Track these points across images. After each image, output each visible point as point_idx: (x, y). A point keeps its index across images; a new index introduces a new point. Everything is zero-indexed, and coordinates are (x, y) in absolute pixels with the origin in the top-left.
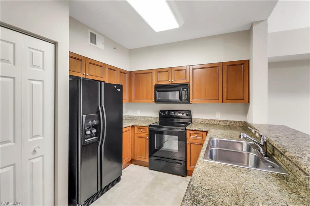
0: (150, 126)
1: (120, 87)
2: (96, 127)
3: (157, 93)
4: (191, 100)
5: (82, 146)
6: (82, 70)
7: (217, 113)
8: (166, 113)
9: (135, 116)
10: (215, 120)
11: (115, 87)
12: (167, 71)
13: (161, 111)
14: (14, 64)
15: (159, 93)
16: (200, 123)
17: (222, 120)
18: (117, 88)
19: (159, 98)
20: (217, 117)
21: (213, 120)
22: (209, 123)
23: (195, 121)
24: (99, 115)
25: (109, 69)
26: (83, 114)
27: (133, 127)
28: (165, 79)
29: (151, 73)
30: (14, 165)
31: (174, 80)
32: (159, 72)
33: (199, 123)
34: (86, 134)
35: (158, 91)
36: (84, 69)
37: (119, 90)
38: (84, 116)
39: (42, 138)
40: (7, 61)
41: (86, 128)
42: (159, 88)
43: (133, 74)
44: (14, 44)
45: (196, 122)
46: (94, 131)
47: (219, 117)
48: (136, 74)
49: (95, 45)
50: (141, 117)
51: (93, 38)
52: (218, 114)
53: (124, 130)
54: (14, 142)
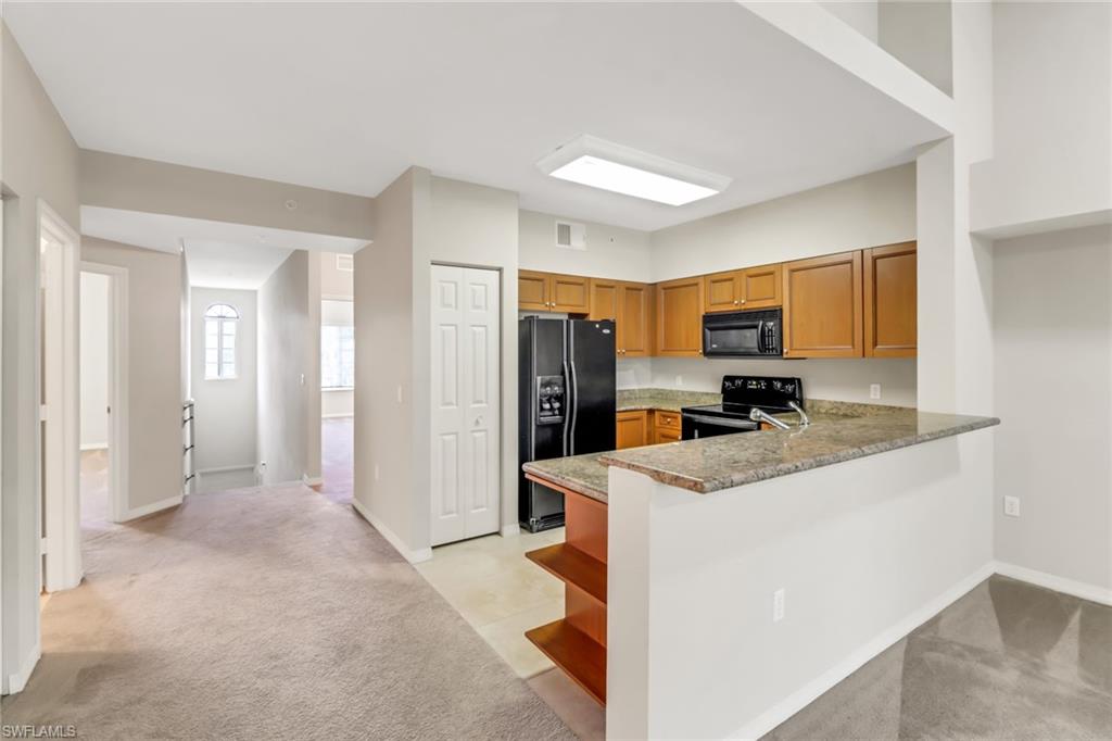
0: (684, 410)
1: (611, 325)
2: (560, 398)
3: (708, 332)
4: (785, 350)
5: (537, 426)
6: (543, 299)
7: (873, 386)
8: (739, 382)
9: (671, 391)
10: (866, 406)
11: (597, 326)
12: (731, 280)
13: (727, 378)
14: (456, 307)
15: (713, 332)
16: (826, 413)
17: (886, 407)
18: (602, 328)
19: (714, 346)
20: (872, 396)
21: (860, 405)
22: (848, 412)
23: (812, 407)
24: (564, 378)
25: (598, 286)
26: (538, 375)
27: (651, 412)
28: (727, 298)
29: (696, 284)
30: (456, 434)
31: (748, 301)
32: (714, 282)
33: (823, 411)
34: (542, 409)
35: (711, 329)
36: (547, 295)
37: (606, 331)
38: (539, 378)
39: (484, 405)
40: (450, 306)
41: (544, 399)
42: (713, 322)
43: (659, 287)
44: (456, 283)
45: (816, 409)
46: (557, 405)
47: (878, 397)
48: (665, 289)
49: (567, 247)
50: (683, 392)
51: (564, 233)
52: (875, 388)
53: (619, 416)
54: (457, 405)
